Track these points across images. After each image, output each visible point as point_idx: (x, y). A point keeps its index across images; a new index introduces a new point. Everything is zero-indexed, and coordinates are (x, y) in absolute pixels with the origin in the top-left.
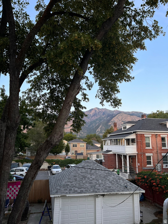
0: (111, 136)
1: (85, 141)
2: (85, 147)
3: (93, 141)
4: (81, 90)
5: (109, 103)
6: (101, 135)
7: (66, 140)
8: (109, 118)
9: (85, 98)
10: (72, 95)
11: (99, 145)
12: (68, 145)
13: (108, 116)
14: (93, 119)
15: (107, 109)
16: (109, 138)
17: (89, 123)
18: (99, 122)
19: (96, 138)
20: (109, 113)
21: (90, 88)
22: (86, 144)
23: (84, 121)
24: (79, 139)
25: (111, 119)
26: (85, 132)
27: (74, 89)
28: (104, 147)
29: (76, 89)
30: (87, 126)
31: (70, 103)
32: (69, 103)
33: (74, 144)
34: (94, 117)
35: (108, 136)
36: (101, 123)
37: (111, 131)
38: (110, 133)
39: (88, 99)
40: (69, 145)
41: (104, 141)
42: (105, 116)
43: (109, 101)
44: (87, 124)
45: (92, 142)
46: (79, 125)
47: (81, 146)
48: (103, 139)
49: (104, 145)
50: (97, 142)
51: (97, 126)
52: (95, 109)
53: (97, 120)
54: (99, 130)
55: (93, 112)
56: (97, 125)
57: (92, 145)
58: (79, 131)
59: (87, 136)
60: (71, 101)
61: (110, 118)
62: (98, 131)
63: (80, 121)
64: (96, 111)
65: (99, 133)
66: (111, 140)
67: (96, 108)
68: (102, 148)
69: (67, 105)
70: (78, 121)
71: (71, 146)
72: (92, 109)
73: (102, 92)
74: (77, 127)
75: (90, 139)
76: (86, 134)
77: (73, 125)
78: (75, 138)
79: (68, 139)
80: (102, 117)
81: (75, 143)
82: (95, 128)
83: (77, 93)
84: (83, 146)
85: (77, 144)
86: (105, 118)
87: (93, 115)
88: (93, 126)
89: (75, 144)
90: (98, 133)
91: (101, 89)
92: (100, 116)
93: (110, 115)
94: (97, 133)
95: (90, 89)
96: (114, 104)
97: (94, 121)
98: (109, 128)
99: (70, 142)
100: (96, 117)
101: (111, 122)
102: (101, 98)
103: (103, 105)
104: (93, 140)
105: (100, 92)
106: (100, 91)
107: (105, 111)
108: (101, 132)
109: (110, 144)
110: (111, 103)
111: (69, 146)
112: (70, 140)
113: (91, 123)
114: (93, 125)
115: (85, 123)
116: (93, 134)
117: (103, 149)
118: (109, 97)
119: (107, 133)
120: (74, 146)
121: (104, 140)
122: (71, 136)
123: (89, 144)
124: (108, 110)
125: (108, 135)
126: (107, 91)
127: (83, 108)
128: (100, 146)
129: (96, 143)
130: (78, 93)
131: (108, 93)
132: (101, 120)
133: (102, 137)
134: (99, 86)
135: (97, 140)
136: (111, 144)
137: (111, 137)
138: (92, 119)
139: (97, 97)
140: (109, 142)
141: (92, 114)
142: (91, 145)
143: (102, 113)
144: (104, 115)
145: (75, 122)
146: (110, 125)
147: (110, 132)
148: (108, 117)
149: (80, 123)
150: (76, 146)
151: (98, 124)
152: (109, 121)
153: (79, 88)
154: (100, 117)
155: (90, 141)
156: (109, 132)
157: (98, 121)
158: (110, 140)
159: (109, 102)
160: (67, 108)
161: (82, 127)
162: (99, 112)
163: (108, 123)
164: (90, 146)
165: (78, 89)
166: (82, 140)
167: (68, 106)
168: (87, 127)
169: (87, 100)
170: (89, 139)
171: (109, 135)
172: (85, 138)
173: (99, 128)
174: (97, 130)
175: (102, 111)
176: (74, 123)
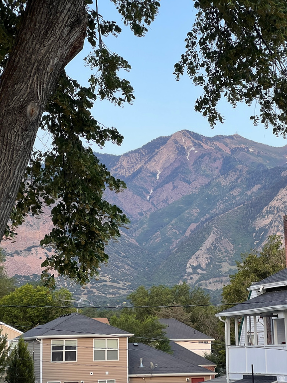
0: (268, 290)
1: (119, 325)
2: (123, 358)
3: (169, 325)
4: (92, 34)
5: (255, 107)
6: (215, 287)
7: (13, 324)
8: (255, 189)
9: (111, 83)
10: (40, 62)
11: (201, 348)
12: (21, 350)
13: (254, 177)
14: (166, 201)
15: (245, 141)
16: (256, 303)
17: (142, 223)
18: (202, 214)
19: (187, 307)
20: (260, 160)
21: (142, 23)
22: (131, 340)
23: (116, 209)
24: (89, 312)
25: (271, 198)
26: (124, 274)
27: (50, 25)
28: (232, 355)
29: (63, 29)
30: (133, 241)
31: (29, 108)
32: (23, 107)
33: (58, 343)
34: (169, 186)
35: (254, 295)
36: (211, 219)
37: (268, 267)
38: (263, 276)
39: (127, 88)
40: (31, 349)
41: (232, 323)
42: (232, 176)
43: (250, 95)
44: (135, 226)
45: (161, 327)
46: (91, 234)
47: (99, 355)
48: (226, 309)
49: (233, 343)
50: (191, 330)
51: (190, 238)
52: (176, 142)
53: (189, 201)
54: (201, 258)
55: (166, 156)
56: (188, 233)
57: (164, 346)
58: (94, 270)
59: (133, 298)
60: (32, 97)
61: (264, 188)
62: (199, 266)
63: (93, 212)
64: (182, 151)
65: (203, 277)
66: (268, 316)
67: (186, 133)
68: (219, 362)
69: (14, 122)
70: (80, 212)
71: (42, 354)
72: (161, 142)
73: (213, 46)
74: (78, 245)
75: (149, 312)
76: (130, 287)
77: (54, 238)
78: (64, 309)
79: (25, 318)
80: (218, 185)
81: (64, 340)
82: (181, 248)
83: (66, 51)
84: (113, 354)
85: (76, 343)
86: (236, 192)
87: (168, 173)
88: (169, 241)
89: (64, 343)
90: (196, 277)
91: (206, 28)
92: (206, 181)
93: (266, 171)
94: (192, 281)
95: (138, 30)
96: (279, 112)
97: (175, 212)
98: (260, 250)
99: (37, 331)
100: (182, 185)
101: (269, 212)
102: (206, 79)
103: (212, 120)
104: (167, 317)
105: (201, 44)
106: (200, 36)
107: (233, 151)
108: (213, 272)
109: (263, 341)
110: (267, 105)
111: (29, 359)
112: (34, 324)
113: (157, 222)
114: (169, 231)
115: (124, 219)
116: (168, 283)
117: (224, 366)
118: (254, 71)
119: (246, 274)
120: (57, 356)
121: (232, 319)
122: (42, 300)
123: (147, 342)
124: (253, 144)
125: (256, 290)
126: (238, 35)
127: (102, 136)
128: (209, 352)
129: (187, 336)
130: (76, 48)
131: (247, 48)
132: (211, 201)
133: (220, 299)
134: (197, 10)
135: (193, 320)
136: (270, 340)
137: (269, 296)
138: (164, 196)
139: (185, 69)
140: (261, 325)
141: (158, 165)
142: (158, 348)
143: (219, 164)
144: (231, 174)
145: (68, 220)
146: (265, 230)
147: (261, 268)
148: (250, 186)
149: (92, 220)
150: (71, 356)
151: (193, 226)
152: (257, 207)
153: (78, 22)
154: (208, 186)
155: (153, 325)
156: (256, 271)
157: (195, 212)
158: (262, 315)
159: (256, 101)
160: (11, 136)
161: (110, 246)
162: (202, 156)
163: (254, 218)
164: (150, 352)
165: (72, 27)
166: (105, 320)
167: (18, 128)
168: (130, 245)
169: (119, 93)
170: (145, 311)
171: (261, 287)
172: (124, 309)
173: (204, 248)
174: (193, 262)
175: (217, 148)
176: (62, 224)
